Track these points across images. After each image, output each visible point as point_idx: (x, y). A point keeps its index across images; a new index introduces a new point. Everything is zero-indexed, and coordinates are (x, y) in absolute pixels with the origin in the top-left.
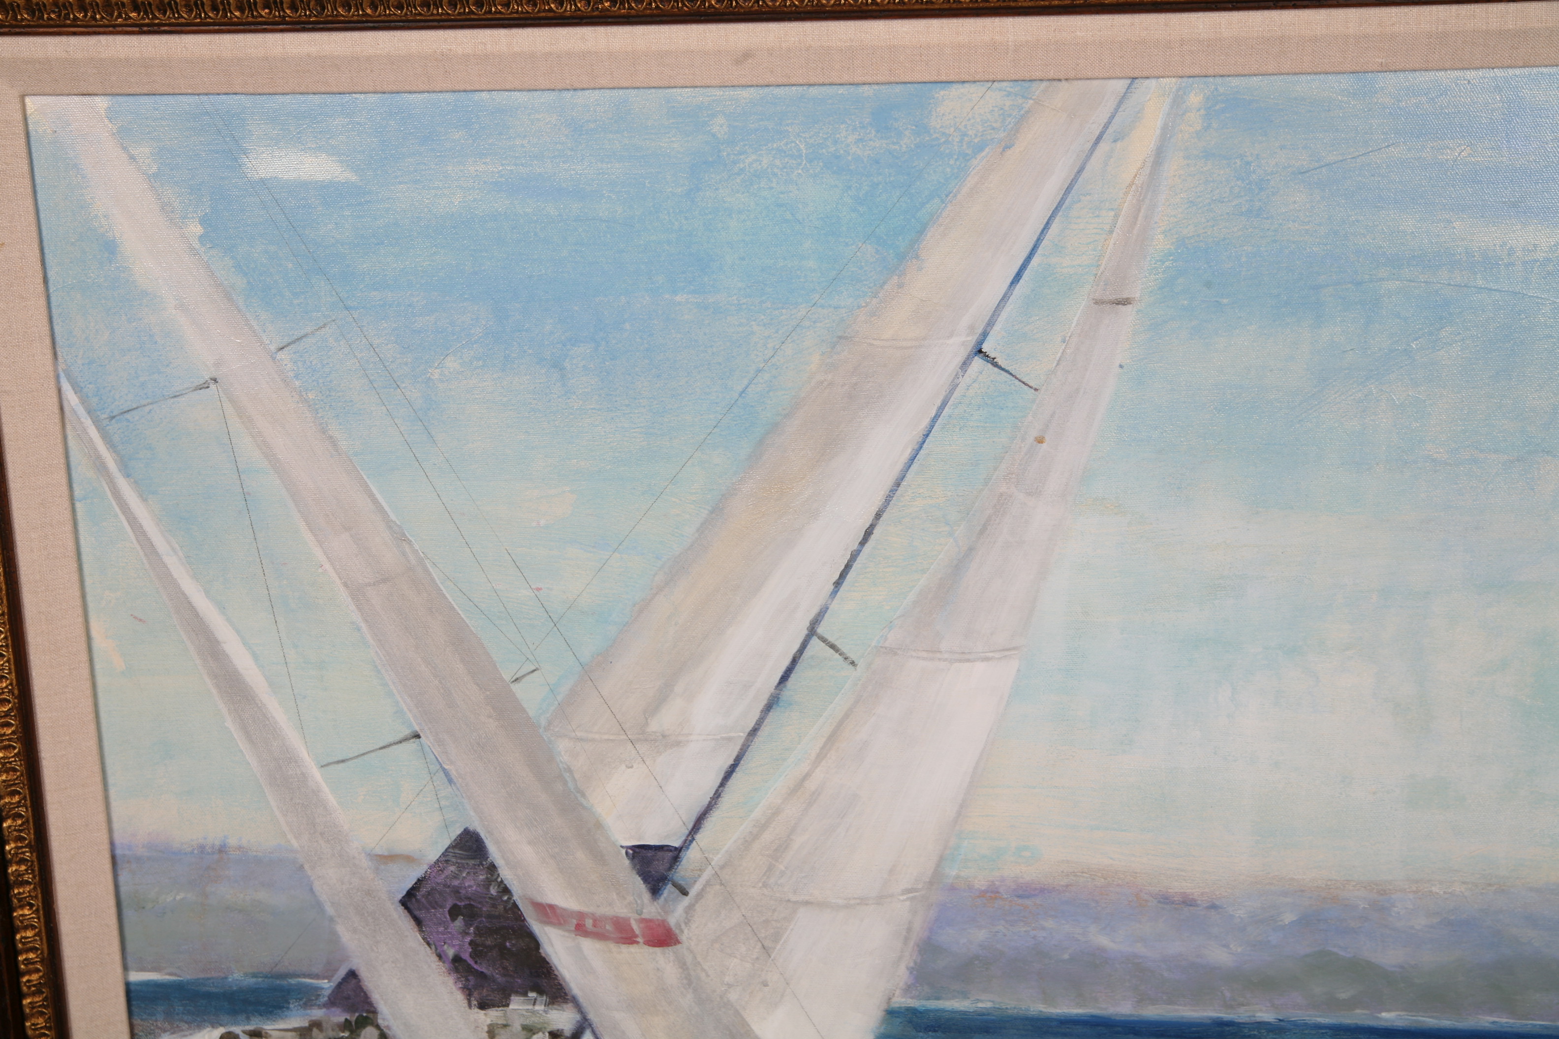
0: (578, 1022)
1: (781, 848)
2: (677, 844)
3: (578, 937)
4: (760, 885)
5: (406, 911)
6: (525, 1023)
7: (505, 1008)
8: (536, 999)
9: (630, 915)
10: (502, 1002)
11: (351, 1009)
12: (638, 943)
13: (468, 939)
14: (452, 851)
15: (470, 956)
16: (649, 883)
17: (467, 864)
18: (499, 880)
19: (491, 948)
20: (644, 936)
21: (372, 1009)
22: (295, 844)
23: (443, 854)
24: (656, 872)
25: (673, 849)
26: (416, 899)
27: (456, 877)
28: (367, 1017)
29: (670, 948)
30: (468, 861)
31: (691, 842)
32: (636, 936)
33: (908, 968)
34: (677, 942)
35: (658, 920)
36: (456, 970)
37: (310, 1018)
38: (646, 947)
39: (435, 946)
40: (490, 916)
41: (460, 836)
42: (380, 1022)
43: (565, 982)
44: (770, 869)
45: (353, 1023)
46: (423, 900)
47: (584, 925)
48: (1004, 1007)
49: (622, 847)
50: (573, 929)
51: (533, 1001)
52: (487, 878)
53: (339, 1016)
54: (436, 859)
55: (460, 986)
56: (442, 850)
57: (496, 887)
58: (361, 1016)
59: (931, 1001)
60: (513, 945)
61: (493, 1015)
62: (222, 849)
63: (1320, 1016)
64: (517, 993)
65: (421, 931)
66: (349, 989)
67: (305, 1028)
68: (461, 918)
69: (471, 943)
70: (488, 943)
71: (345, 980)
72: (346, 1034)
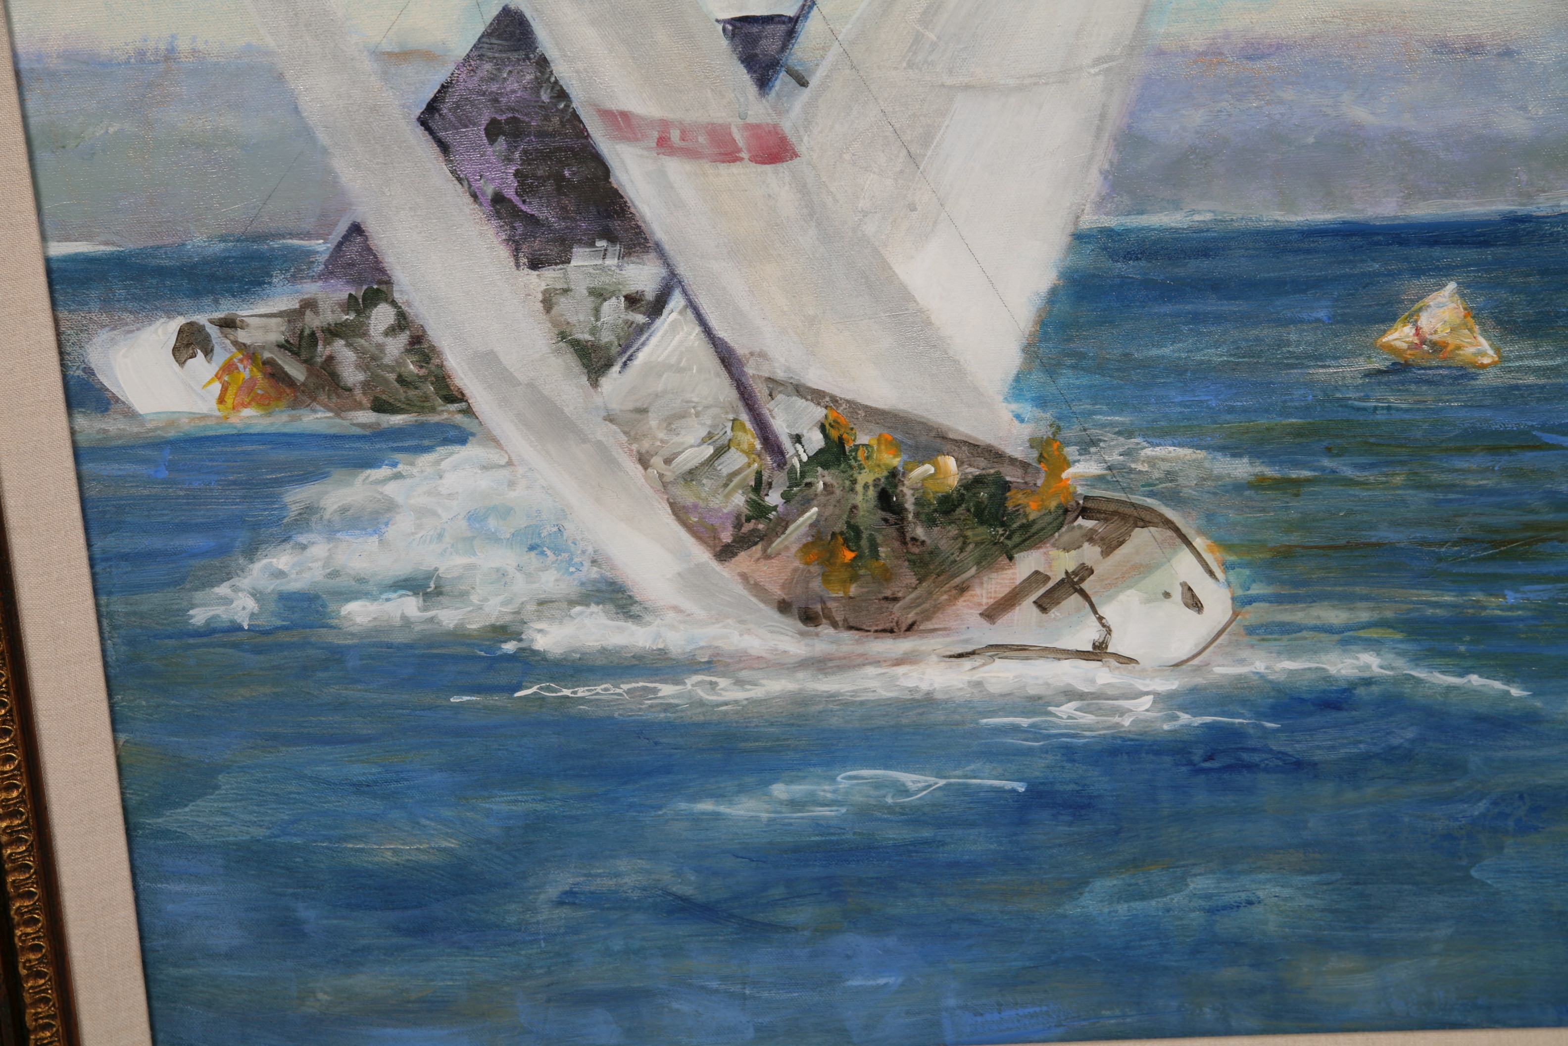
0: (664, 278)
1: (931, 11)
2: (791, 12)
3: (660, 156)
4: (904, 65)
5: (426, 133)
6: (591, 286)
7: (565, 266)
8: (606, 250)
9: (729, 120)
10: (561, 257)
11: (357, 281)
12: (741, 159)
13: (512, 170)
14: (488, 41)
15: (517, 193)
16: (755, 72)
17: (509, 58)
18: (553, 79)
19: (543, 180)
20: (749, 151)
21: (385, 278)
22: (270, 42)
23: (475, 46)
24: (765, 55)
25: (786, 20)
26: (440, 115)
27: (492, 79)
28: (378, 290)
29: (785, 164)
30: (509, 54)
31: (811, 8)
32: (740, 150)
33: (1101, 173)
34: (795, 155)
35: (768, 124)
36: (498, 215)
37: (301, 297)
38: (754, 164)
39: (468, 182)
40: (541, 134)
41: (498, 18)
42: (397, 296)
43: (645, 222)
44: (918, 39)
45: (360, 301)
46: (450, 116)
47: (669, 138)
48: (1228, 218)
49: (718, 21)
50: (655, 145)
51: (602, 253)
52: (536, 78)
53: (342, 291)
54: (465, 54)
55: (504, 237)
56: (473, 41)
57: (549, 91)
58: (371, 288)
59: (1133, 217)
60: (574, 174)
61: (550, 276)
62: (170, 55)
64: (580, 242)
65: (448, 161)
66: (352, 251)
67: (295, 311)
68: (501, 139)
69: (517, 174)
70: (540, 173)
71: (346, 238)
72: (351, 316)
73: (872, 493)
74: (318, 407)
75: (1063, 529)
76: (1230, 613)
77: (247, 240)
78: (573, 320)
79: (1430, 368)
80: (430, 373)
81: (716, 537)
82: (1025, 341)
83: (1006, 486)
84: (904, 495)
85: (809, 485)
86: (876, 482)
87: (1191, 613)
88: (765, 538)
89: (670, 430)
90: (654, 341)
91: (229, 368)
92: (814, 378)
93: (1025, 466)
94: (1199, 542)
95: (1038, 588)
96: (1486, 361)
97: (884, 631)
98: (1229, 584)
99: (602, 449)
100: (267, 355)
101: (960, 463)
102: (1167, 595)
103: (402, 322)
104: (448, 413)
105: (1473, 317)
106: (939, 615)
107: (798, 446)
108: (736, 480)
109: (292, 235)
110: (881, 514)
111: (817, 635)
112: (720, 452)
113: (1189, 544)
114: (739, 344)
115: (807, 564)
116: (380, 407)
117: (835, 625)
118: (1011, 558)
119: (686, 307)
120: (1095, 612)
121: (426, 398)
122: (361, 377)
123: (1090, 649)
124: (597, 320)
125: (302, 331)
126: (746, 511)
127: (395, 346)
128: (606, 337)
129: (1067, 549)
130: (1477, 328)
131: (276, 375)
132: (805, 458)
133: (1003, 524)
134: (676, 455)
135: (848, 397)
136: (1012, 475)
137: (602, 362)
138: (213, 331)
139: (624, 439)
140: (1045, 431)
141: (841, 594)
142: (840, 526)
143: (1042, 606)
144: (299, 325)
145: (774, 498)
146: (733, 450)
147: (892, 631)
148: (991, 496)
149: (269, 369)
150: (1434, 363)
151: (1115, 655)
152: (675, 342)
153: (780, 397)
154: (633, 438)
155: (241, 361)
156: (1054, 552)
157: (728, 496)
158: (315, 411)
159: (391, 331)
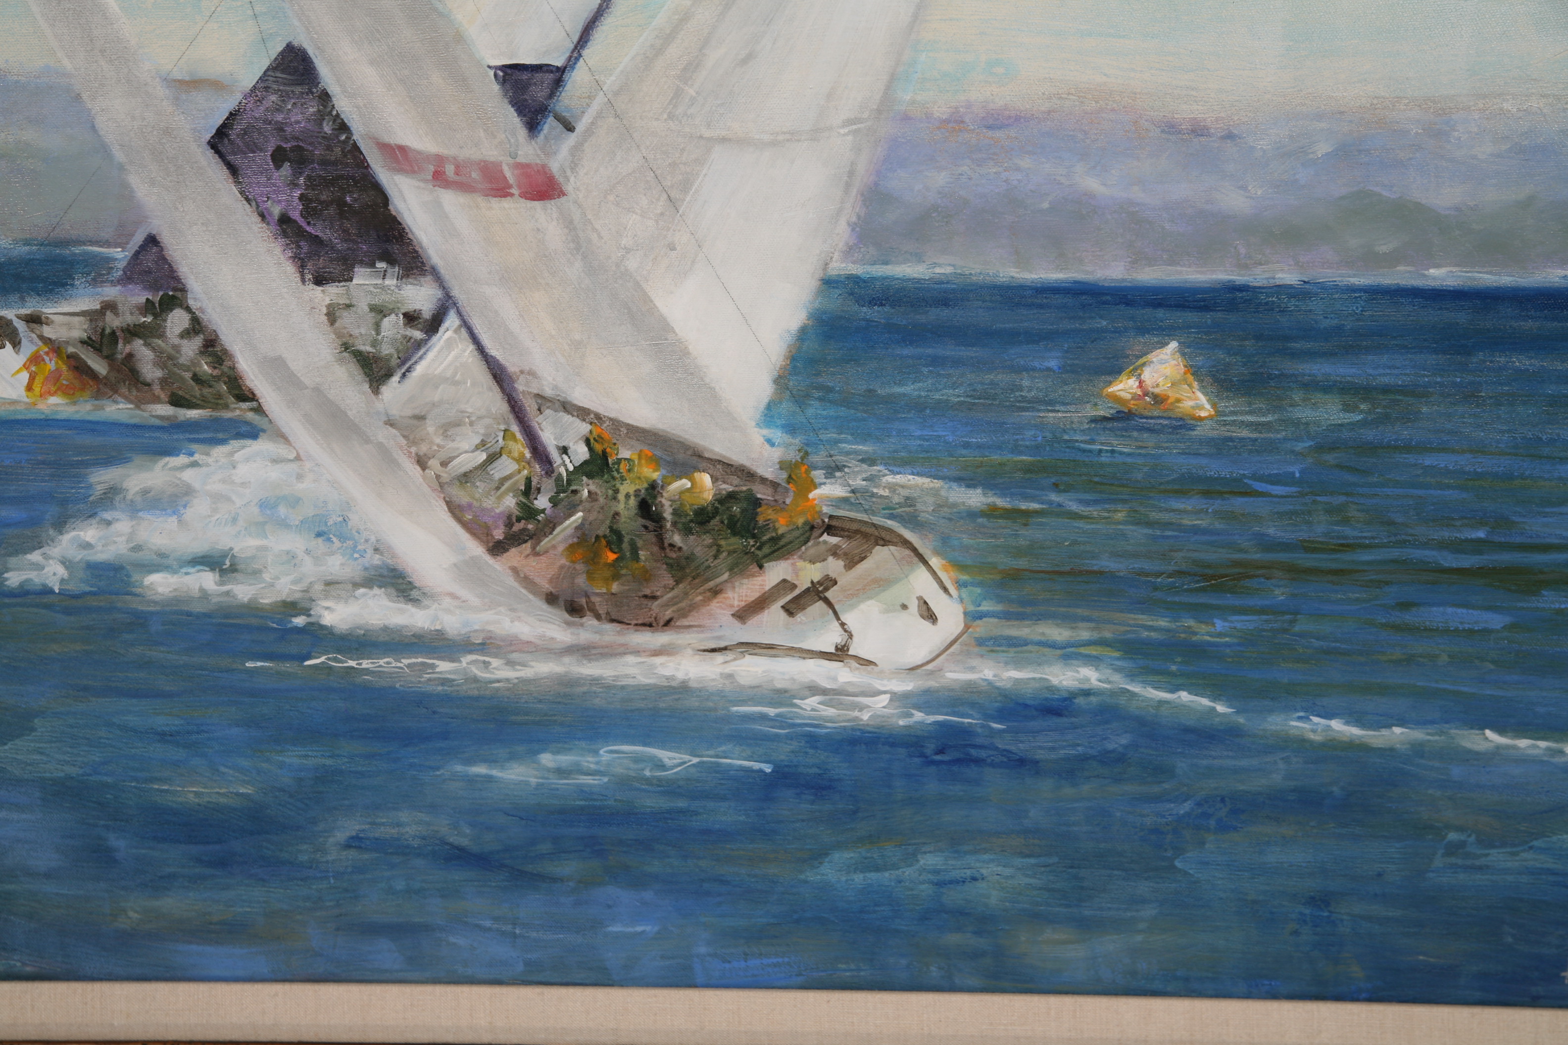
0: (440, 299)
1: (691, 68)
2: (559, 62)
3: (436, 188)
4: (665, 116)
5: (217, 156)
6: (373, 302)
7: (348, 284)
8: (385, 271)
9: (501, 158)
10: (344, 275)
11: (153, 287)
12: (512, 195)
13: (297, 193)
14: (273, 74)
15: (301, 215)
16: (525, 116)
17: (293, 91)
18: (334, 113)
19: (327, 204)
20: (519, 187)
21: (180, 286)
22: (67, 64)
23: (261, 77)
24: (534, 101)
25: (554, 69)
26: (229, 140)
28: (174, 297)
29: (553, 202)
30: (293, 88)
31: (577, 59)
32: (510, 187)
33: (849, 224)
34: (562, 193)
35: (537, 164)
36: (285, 234)
37: (101, 299)
38: (523, 200)
39: (256, 202)
40: (324, 163)
41: (282, 54)
42: (191, 302)
43: (422, 248)
44: (678, 94)
45: (157, 305)
46: (238, 141)
47: (444, 172)
48: (967, 272)
49: (489, 67)
50: (430, 177)
51: (382, 274)
52: (319, 111)
53: (140, 297)
54: (252, 86)
55: (290, 254)
56: (259, 74)
57: (331, 123)
58: (165, 295)
59: (878, 266)
60: (355, 200)
61: (332, 293)
63: (1354, 276)
64: (362, 263)
65: (237, 183)
66: (149, 260)
67: (96, 311)
68: (287, 165)
69: (302, 198)
70: (323, 197)
71: (143, 248)
72: (149, 319)
73: (633, 502)
74: (120, 399)
75: (810, 544)
76: (961, 627)
77: (49, 245)
78: (355, 332)
79: (1152, 418)
80: (224, 373)
81: (489, 534)
82: (776, 373)
83: (757, 503)
84: (662, 506)
85: (575, 492)
86: (637, 493)
87: (927, 624)
88: (534, 537)
89: (446, 436)
90: (431, 355)
91: (35, 359)
92: (580, 396)
93: (775, 485)
94: (935, 562)
95: (785, 594)
96: (1203, 414)
97: (644, 625)
98: (961, 600)
99: (383, 450)
100: (71, 350)
101: (715, 479)
102: (904, 607)
103: (196, 326)
104: (240, 411)
105: (1193, 374)
106: (694, 613)
107: (565, 457)
108: (507, 485)
109: (92, 243)
110: (641, 521)
111: (582, 625)
112: (493, 458)
113: (925, 562)
114: (510, 363)
115: (573, 562)
116: (177, 401)
117: (598, 617)
118: (761, 567)
119: (460, 326)
120: (838, 618)
121: (219, 396)
122: (159, 374)
123: (833, 650)
124: (378, 334)
125: (103, 330)
126: (516, 512)
127: (190, 348)
128: (386, 350)
129: (812, 562)
130: (1195, 384)
131: (79, 368)
132: (571, 468)
133: (754, 536)
134: (452, 459)
135: (612, 415)
136: (762, 493)
137: (383, 372)
138: (20, 326)
139: (404, 442)
140: (793, 455)
141: (604, 591)
142: (603, 530)
143: (790, 610)
144: (101, 324)
145: (542, 502)
146: (504, 457)
147: (650, 625)
148: (743, 511)
149: (73, 363)
150: (1156, 414)
151: (856, 658)
152: (450, 358)
153: (548, 412)
154: (412, 442)
155: (47, 353)
156: (800, 564)
157: (500, 498)
158: (116, 402)
159: (186, 334)
